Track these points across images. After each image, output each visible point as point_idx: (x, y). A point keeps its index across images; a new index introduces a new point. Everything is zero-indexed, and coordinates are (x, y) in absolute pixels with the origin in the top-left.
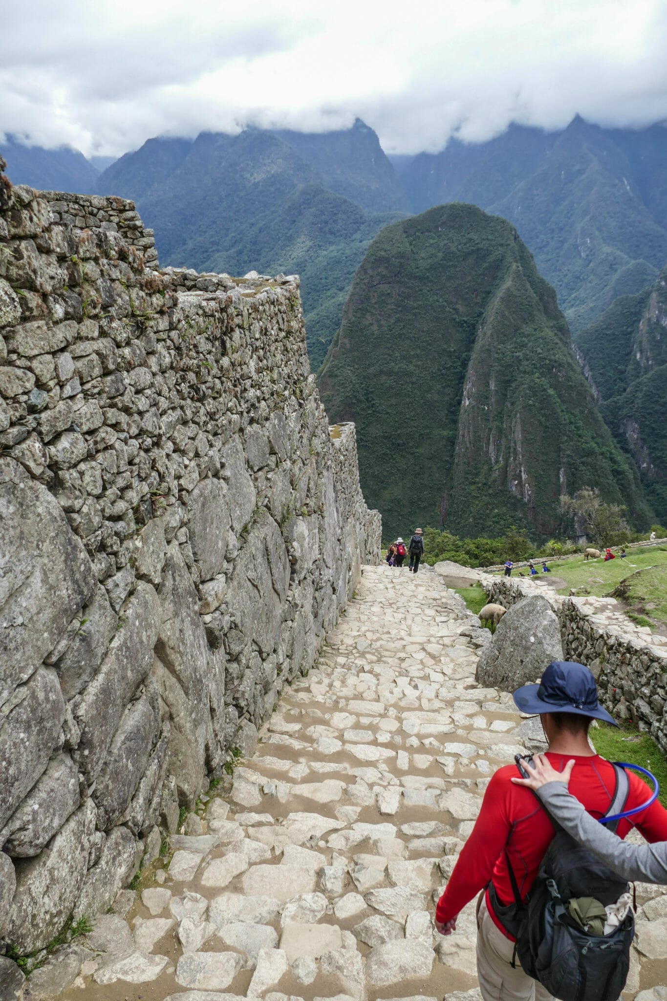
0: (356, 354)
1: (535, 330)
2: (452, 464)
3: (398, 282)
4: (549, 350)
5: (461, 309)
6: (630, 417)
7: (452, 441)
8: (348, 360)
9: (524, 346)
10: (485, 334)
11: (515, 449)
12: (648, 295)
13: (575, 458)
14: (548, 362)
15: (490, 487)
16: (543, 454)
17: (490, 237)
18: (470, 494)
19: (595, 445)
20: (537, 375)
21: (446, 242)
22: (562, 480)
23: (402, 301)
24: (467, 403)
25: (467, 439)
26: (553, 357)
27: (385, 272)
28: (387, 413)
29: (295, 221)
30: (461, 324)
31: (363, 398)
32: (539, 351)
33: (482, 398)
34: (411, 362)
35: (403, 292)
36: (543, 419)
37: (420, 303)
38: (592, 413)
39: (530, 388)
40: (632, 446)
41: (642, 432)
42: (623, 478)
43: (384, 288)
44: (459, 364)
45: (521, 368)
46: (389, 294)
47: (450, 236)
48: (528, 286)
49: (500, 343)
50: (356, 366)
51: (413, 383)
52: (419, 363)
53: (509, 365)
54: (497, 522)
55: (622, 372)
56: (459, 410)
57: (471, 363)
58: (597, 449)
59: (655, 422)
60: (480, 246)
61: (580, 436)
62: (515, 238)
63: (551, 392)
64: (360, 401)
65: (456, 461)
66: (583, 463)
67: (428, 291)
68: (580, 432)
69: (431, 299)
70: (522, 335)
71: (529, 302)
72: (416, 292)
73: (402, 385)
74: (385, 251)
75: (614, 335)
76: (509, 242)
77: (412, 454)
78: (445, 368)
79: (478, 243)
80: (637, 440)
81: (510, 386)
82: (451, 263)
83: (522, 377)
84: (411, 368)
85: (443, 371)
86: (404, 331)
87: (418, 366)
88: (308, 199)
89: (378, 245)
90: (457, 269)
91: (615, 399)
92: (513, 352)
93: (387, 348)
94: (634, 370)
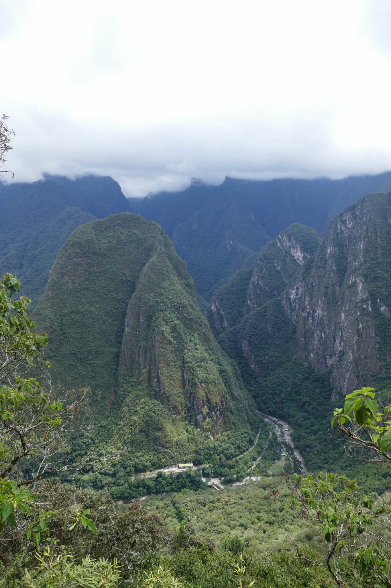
0: (56, 300)
1: (170, 285)
2: (117, 370)
3: (86, 257)
4: (177, 297)
5: (127, 273)
6: (243, 337)
7: (117, 356)
8: (50, 304)
9: (162, 294)
11: (155, 359)
12: (253, 269)
13: (193, 363)
14: (176, 304)
15: (140, 384)
16: (172, 361)
17: (146, 233)
18: (126, 389)
19: (207, 355)
20: (169, 312)
21: (119, 234)
22: (185, 377)
23: (89, 268)
24: (127, 331)
25: (126, 353)
26: (179, 301)
27: (78, 251)
28: (74, 338)
29: (61, 227)
30: (127, 282)
31: (58, 329)
32: (171, 297)
33: (135, 327)
34: (93, 305)
35: (89, 263)
36: (171, 339)
37: (100, 269)
40: (245, 355)
41: (250, 346)
42: (225, 375)
43: (77, 260)
44: (124, 306)
45: (159, 308)
46: (80, 264)
47: (122, 231)
48: (167, 260)
49: (146, 293)
50: (55, 308)
51: (93, 318)
52: (98, 306)
53: (151, 306)
54: (143, 408)
56: (122, 335)
57: (129, 305)
58: (208, 357)
59: (257, 340)
60: (139, 237)
61: (197, 349)
65: (120, 368)
66: (198, 366)
67: (106, 262)
68: (197, 347)
69: (107, 267)
70: (161, 288)
71: (166, 269)
72: (98, 263)
73: (86, 319)
74: (79, 238)
75: (236, 291)
76: (157, 235)
77: (90, 364)
78: (115, 309)
79: (138, 236)
80: (248, 351)
81: (152, 319)
82: (121, 246)
83: (159, 313)
84: (93, 309)
85: (114, 311)
86: (89, 286)
87: (97, 308)
88: (70, 216)
89: (75, 235)
90: (125, 250)
91: (235, 327)
92: (154, 299)
93: (77, 296)
94: (247, 310)
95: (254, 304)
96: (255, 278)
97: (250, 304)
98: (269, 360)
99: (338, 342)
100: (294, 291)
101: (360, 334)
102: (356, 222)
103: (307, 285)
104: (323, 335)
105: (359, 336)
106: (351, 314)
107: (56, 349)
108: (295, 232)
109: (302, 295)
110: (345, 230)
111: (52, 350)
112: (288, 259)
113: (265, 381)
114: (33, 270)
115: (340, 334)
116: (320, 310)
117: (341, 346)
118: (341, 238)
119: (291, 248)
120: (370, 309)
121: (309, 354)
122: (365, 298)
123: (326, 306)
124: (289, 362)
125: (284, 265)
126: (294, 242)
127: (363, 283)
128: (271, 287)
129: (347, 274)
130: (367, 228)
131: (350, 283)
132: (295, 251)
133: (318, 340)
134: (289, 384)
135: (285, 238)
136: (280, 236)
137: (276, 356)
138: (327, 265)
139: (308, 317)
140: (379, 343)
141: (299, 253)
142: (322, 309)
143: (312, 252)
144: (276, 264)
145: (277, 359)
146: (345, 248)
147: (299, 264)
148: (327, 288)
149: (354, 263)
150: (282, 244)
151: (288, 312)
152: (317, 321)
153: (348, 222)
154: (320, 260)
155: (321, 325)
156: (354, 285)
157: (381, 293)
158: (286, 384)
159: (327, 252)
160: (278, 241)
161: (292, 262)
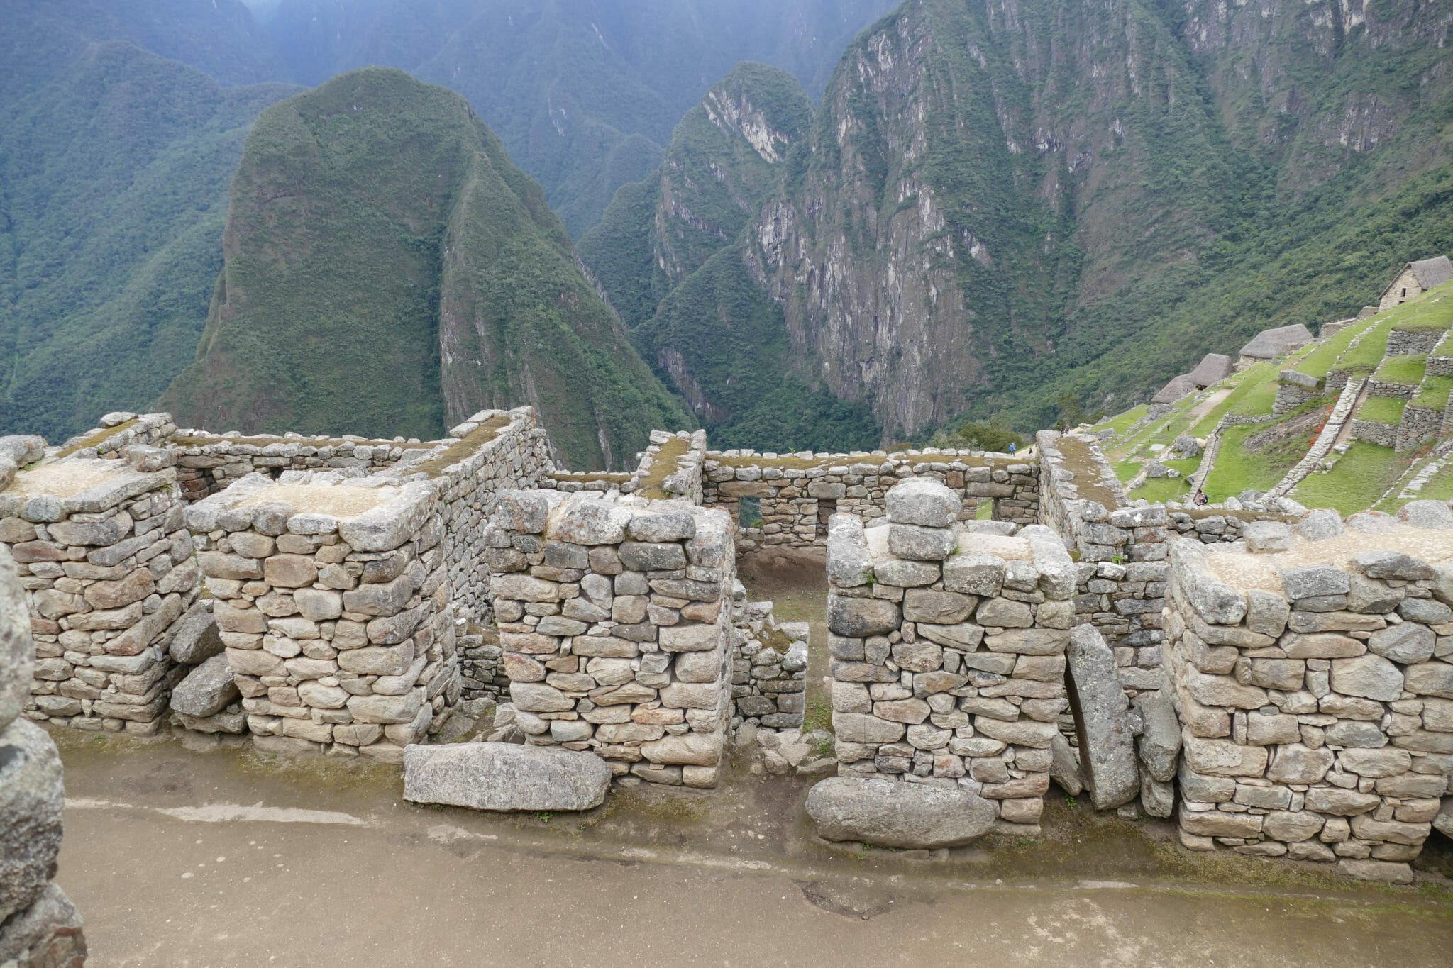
0: (259, 309)
1: (525, 243)
3: (305, 192)
4: (549, 270)
5: (413, 225)
6: (668, 345)
7: (439, 419)
8: (248, 321)
9: (514, 268)
10: (455, 257)
12: (658, 180)
13: (615, 413)
14: (551, 286)
16: (571, 414)
17: (433, 116)
19: (636, 391)
20: (541, 307)
21: (368, 126)
22: (603, 446)
23: (319, 220)
24: (450, 360)
25: (460, 412)
26: (557, 280)
27: (281, 179)
28: (330, 393)
30: (417, 245)
31: (287, 376)
32: (538, 272)
33: (473, 348)
34: (352, 311)
35: (317, 207)
36: (561, 367)
37: (347, 221)
38: (624, 348)
39: (536, 326)
40: (679, 383)
41: (687, 363)
44: (426, 304)
45: (517, 300)
46: (294, 211)
47: (373, 117)
48: (503, 183)
49: (480, 268)
50: (264, 329)
51: (361, 342)
52: (365, 311)
53: (498, 298)
55: (646, 288)
56: (439, 373)
57: (443, 302)
58: (639, 396)
59: (700, 347)
60: (422, 130)
61: (614, 382)
62: (471, 116)
63: (564, 327)
64: (281, 381)
66: (625, 418)
67: (357, 202)
68: (614, 376)
69: (363, 214)
70: (508, 253)
71: (508, 205)
72: (338, 205)
73: (345, 347)
74: (275, 146)
75: (625, 238)
76: (462, 121)
78: (406, 314)
79: (417, 126)
80: (683, 374)
81: (506, 328)
82: (383, 158)
83: (520, 312)
84: (354, 319)
85: (405, 319)
86: (331, 266)
87: (364, 316)
88: (114, 67)
89: (261, 138)
90: (395, 166)
91: (645, 324)
92: (501, 279)
93: (309, 294)
94: (661, 281)
95: (674, 266)
96: (668, 204)
97: (665, 265)
98: (734, 389)
99: (883, 330)
100: (770, 228)
101: (933, 310)
102: (901, 56)
103: (799, 211)
104: (849, 319)
105: (931, 313)
106: (911, 268)
108: (749, 82)
109: (790, 235)
110: (877, 75)
112: (739, 151)
113: (735, 434)
114: (55, 234)
115: (889, 312)
116: (836, 266)
117: (892, 339)
118: (868, 96)
119: (744, 125)
120: (951, 254)
121: (820, 362)
122: (939, 229)
123: (851, 254)
124: (778, 386)
125: (733, 165)
126: (750, 109)
127: (932, 198)
128: (709, 221)
129: (890, 180)
130: (928, 70)
131: (901, 199)
132: (754, 129)
133: (839, 331)
134: (788, 432)
135: (726, 99)
136: (712, 95)
137: (751, 378)
138: (842, 161)
139: (809, 283)
140: (974, 322)
141: (763, 135)
142: (843, 261)
143: (794, 130)
144: (713, 166)
145: (752, 385)
146: (878, 119)
147: (766, 162)
148: (848, 214)
149: (906, 155)
150: (720, 115)
151: (761, 277)
152: (831, 290)
153: (880, 58)
154: (823, 150)
155: (843, 298)
156: (912, 203)
157: (969, 216)
158: (781, 434)
159: (838, 131)
160: (708, 108)
161: (748, 157)
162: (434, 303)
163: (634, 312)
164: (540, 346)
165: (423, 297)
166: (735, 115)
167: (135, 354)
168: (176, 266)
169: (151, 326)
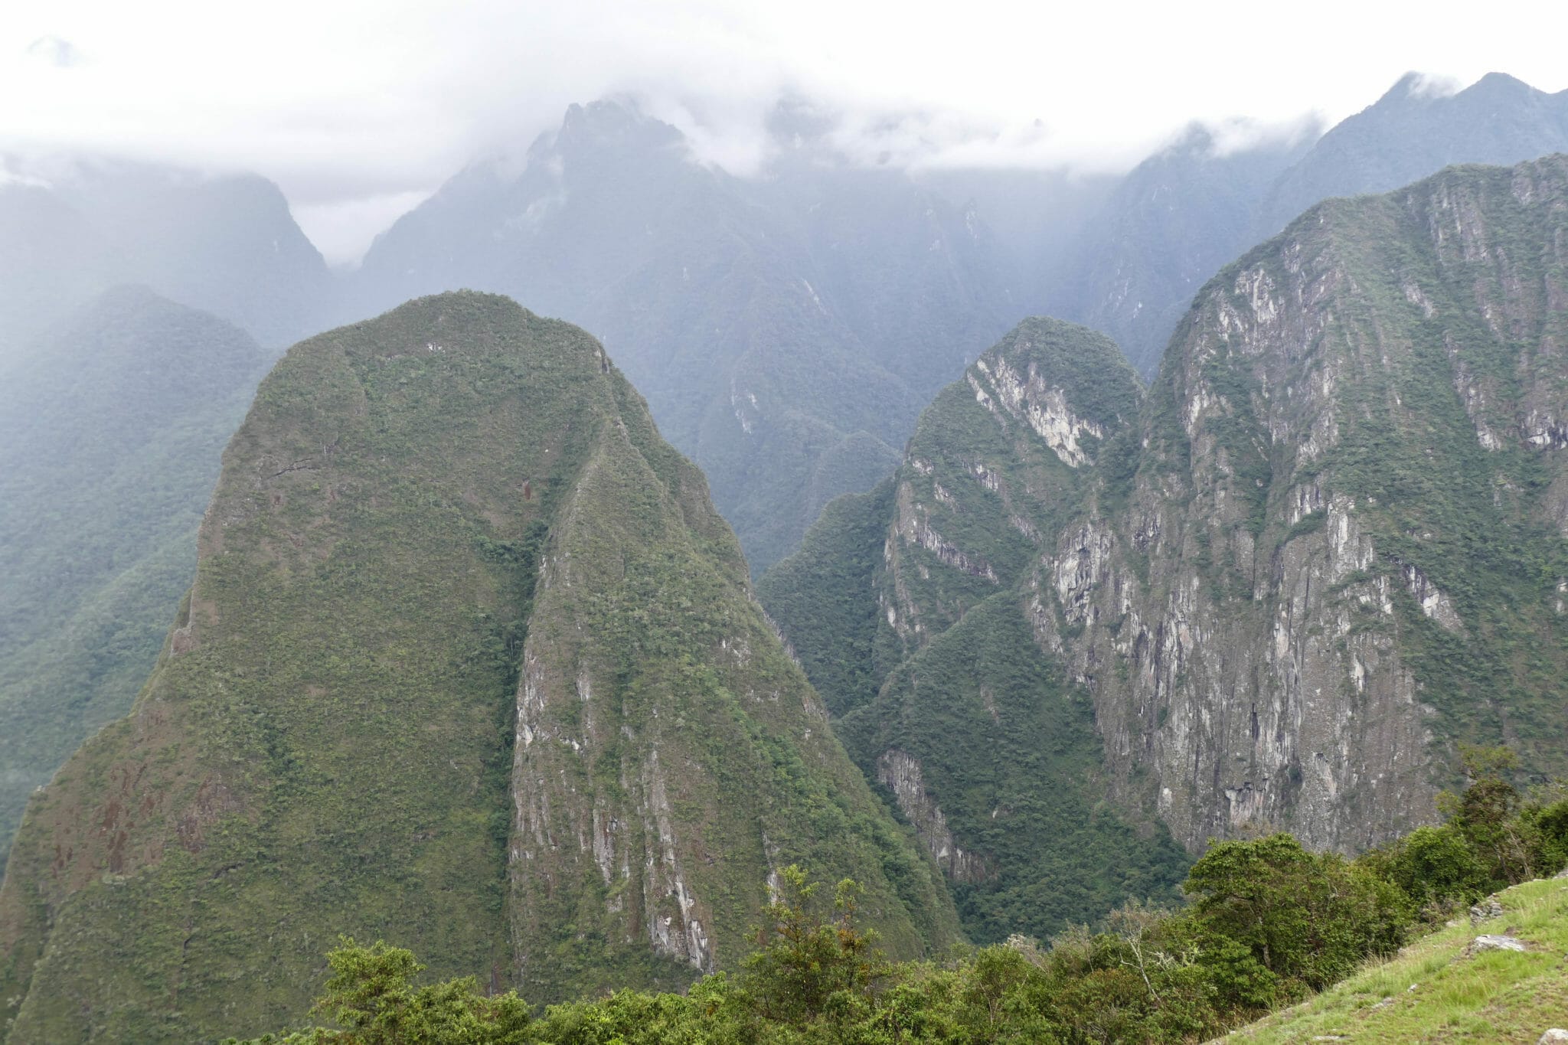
0: (237, 638)
1: (671, 557)
2: (506, 892)
3: (336, 464)
4: (706, 601)
5: (496, 521)
6: (895, 747)
7: (501, 836)
8: (216, 655)
9: (647, 594)
10: (554, 570)
11: (656, 838)
12: (892, 489)
13: (797, 845)
14: (707, 626)
15: (606, 941)
16: (724, 842)
17: (546, 364)
19: (838, 810)
20: (687, 658)
21: (447, 373)
22: (774, 901)
23: (352, 506)
24: (529, 738)
25: (537, 826)
26: (717, 616)
27: (303, 442)
28: (328, 782)
30: (499, 554)
31: (261, 749)
32: (686, 602)
33: (567, 721)
34: (381, 651)
35: (352, 487)
36: (713, 760)
37: (395, 510)
38: (821, 737)
39: (676, 687)
40: (911, 811)
41: (926, 777)
42: (912, 882)
43: (303, 478)
44: (501, 647)
45: (648, 645)
46: (315, 491)
47: (456, 360)
48: (644, 464)
49: (592, 591)
50: (239, 670)
51: (389, 701)
52: (403, 652)
53: (618, 640)
55: (863, 655)
56: (510, 760)
57: (530, 641)
58: (843, 820)
59: (950, 753)
61: (801, 793)
62: (604, 366)
63: (723, 693)
64: (251, 756)
65: (514, 885)
66: (816, 855)
67: (413, 483)
68: (801, 783)
69: (421, 501)
70: (641, 570)
71: (649, 497)
72: (383, 484)
73: (363, 707)
74: (301, 394)
75: (835, 576)
76: (590, 372)
77: (398, 880)
78: (468, 659)
79: (520, 377)
80: (919, 797)
81: (627, 689)
82: (462, 420)
83: (652, 665)
84: (384, 664)
85: (465, 667)
86: (360, 578)
87: (400, 658)
89: (283, 381)
90: (480, 433)
91: (859, 712)
92: (627, 610)
93: (317, 619)
94: (889, 646)
95: (911, 622)
96: (909, 525)
97: (897, 621)
98: (1005, 826)
99: (1268, 735)
100: (1071, 564)
101: (1359, 703)
102: (1290, 301)
103: (1120, 538)
104: (1206, 716)
105: (1354, 707)
106: (1317, 631)
107: (260, 829)
108: (1042, 346)
109: (1104, 576)
110: (1251, 329)
111: (249, 836)
112: (1022, 448)
113: (1005, 904)
115: (1277, 706)
116: (1183, 627)
117: (1284, 751)
118: (1235, 361)
119: (1031, 408)
120: (1388, 608)
121: (1156, 788)
122: (1364, 567)
123: (1210, 607)
124: (1080, 825)
125: (1012, 469)
126: (1042, 386)
127: (1350, 515)
128: (970, 552)
129: (1274, 492)
130: (1337, 319)
131: (1296, 519)
132: (1048, 416)
133: (1188, 736)
134: (1098, 906)
135: (1002, 370)
136: (982, 365)
137: (1034, 810)
138: (1193, 460)
139: (1136, 656)
140: (1433, 725)
141: (1062, 425)
142: (1196, 619)
143: (1112, 417)
145: (1036, 820)
146: (1253, 395)
147: (1065, 465)
148: (1205, 542)
149: (1303, 449)
150: (993, 395)
151: (1055, 643)
152: (1174, 667)
153: (1256, 304)
154: (1162, 443)
155: (1196, 680)
156: (1317, 522)
157: (1418, 547)
158: (1086, 909)
159: (1187, 416)
160: (975, 384)
161: (1038, 457)
162: (515, 643)
163: (842, 692)
164: (680, 722)
165: (499, 634)
166: (1017, 393)
167: (61, 719)
168: (146, 589)
169: (93, 675)
